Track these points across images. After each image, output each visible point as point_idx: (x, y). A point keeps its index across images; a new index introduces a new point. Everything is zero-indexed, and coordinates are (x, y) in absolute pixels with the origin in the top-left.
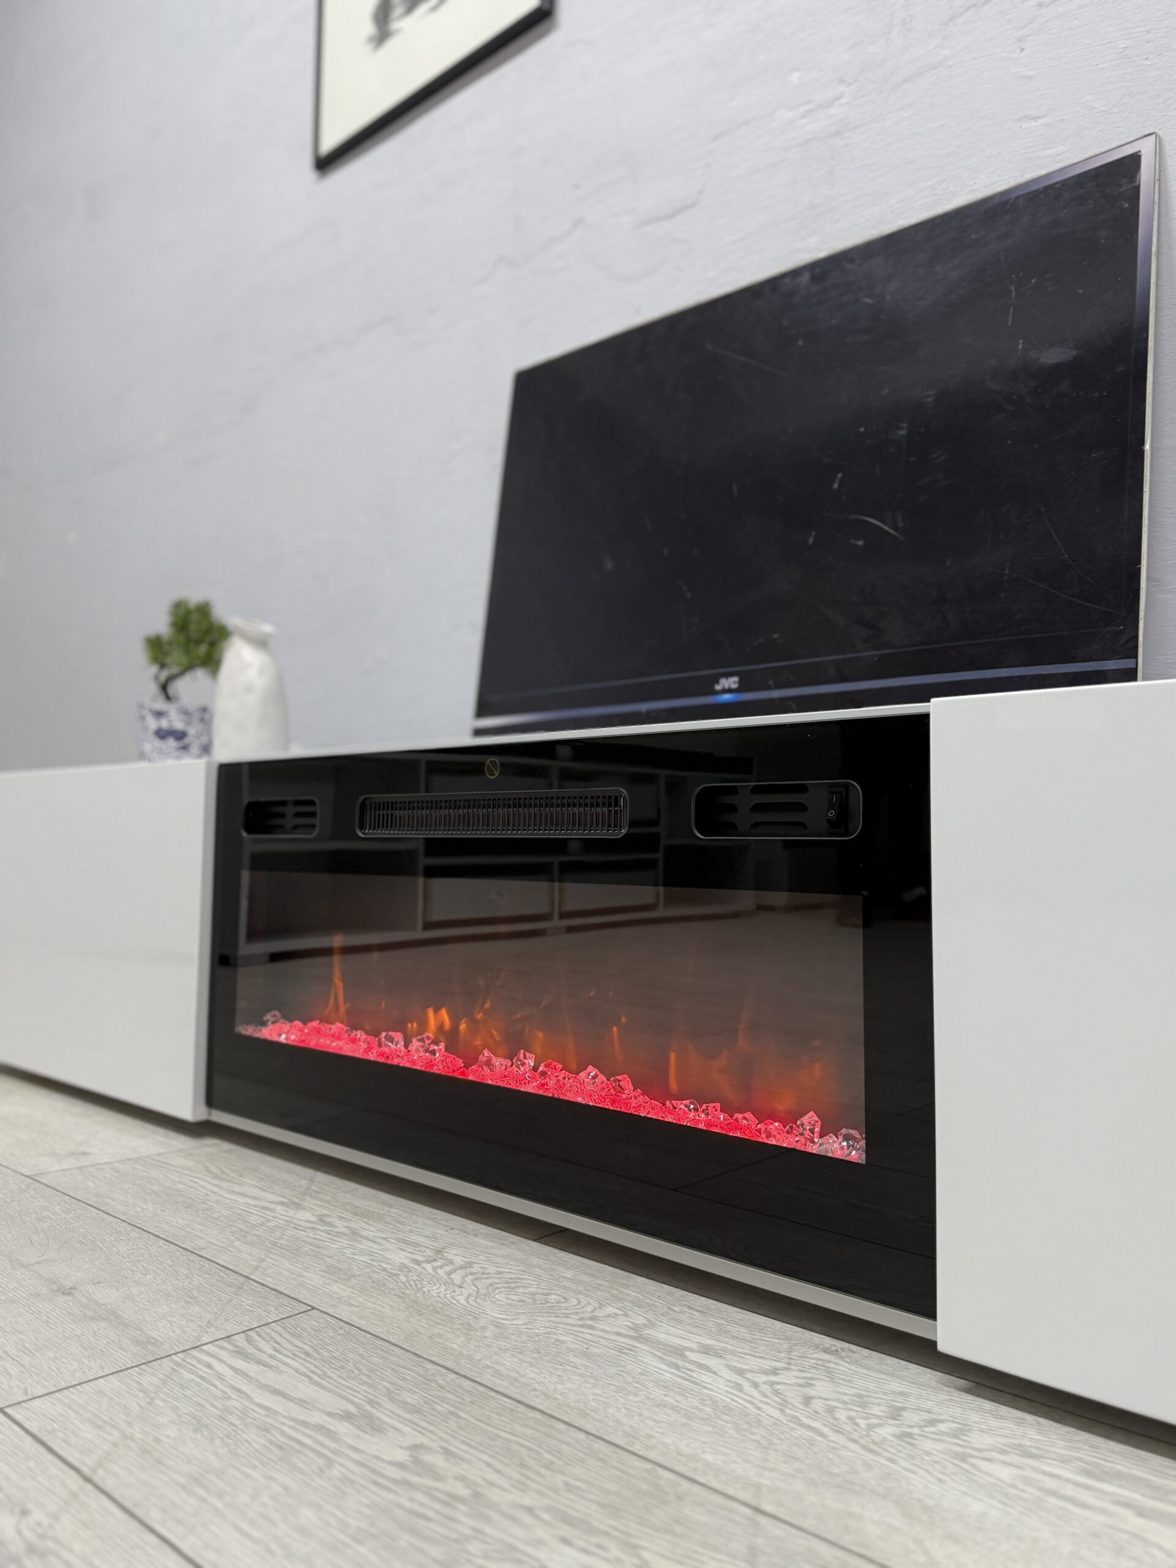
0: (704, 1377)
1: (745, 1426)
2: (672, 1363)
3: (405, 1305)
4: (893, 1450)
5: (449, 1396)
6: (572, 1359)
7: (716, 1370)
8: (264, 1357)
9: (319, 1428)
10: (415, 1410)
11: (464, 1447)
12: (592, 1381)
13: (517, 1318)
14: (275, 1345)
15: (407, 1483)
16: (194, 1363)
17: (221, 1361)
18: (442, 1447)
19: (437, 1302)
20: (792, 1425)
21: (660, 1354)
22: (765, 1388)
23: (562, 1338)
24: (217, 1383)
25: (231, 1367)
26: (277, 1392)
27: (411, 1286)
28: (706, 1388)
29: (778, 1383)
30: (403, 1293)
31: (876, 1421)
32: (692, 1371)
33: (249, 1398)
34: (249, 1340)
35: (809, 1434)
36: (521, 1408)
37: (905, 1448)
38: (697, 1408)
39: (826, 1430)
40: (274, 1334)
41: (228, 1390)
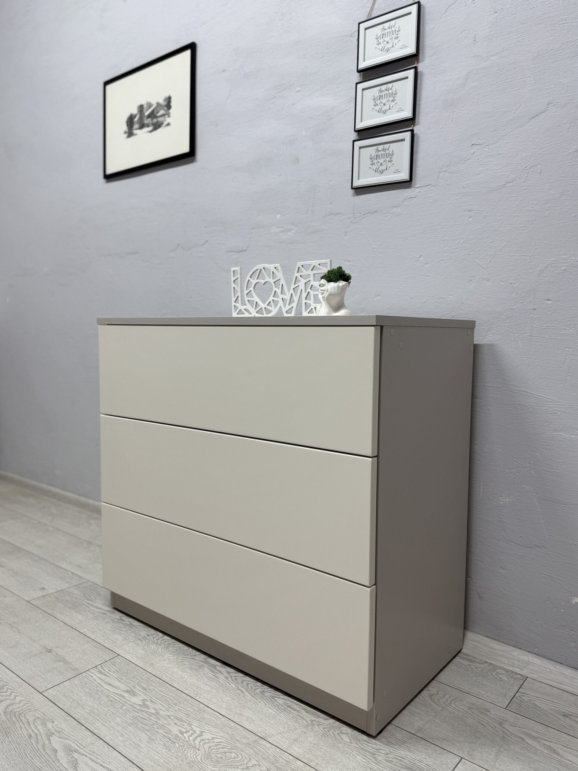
0: (219, 675)
1: (225, 690)
2: (212, 670)
3: (144, 653)
4: (258, 696)
5: (154, 684)
6: (187, 670)
7: (223, 673)
8: (106, 673)
9: (121, 695)
10: (145, 689)
11: (156, 699)
12: (190, 677)
13: (174, 656)
14: (108, 668)
15: (141, 710)
16: (88, 676)
17: (95, 675)
18: (150, 700)
19: (153, 651)
20: (236, 689)
22: (234, 678)
23: (186, 663)
24: (94, 682)
25: (98, 677)
26: (110, 684)
27: (146, 645)
28: (219, 679)
29: (237, 676)
30: (144, 648)
31: (257, 687)
32: (216, 673)
33: (103, 687)
35: (240, 692)
36: (171, 687)
37: (261, 695)
38: (215, 685)
39: (244, 691)
40: (108, 665)
41: (97, 684)
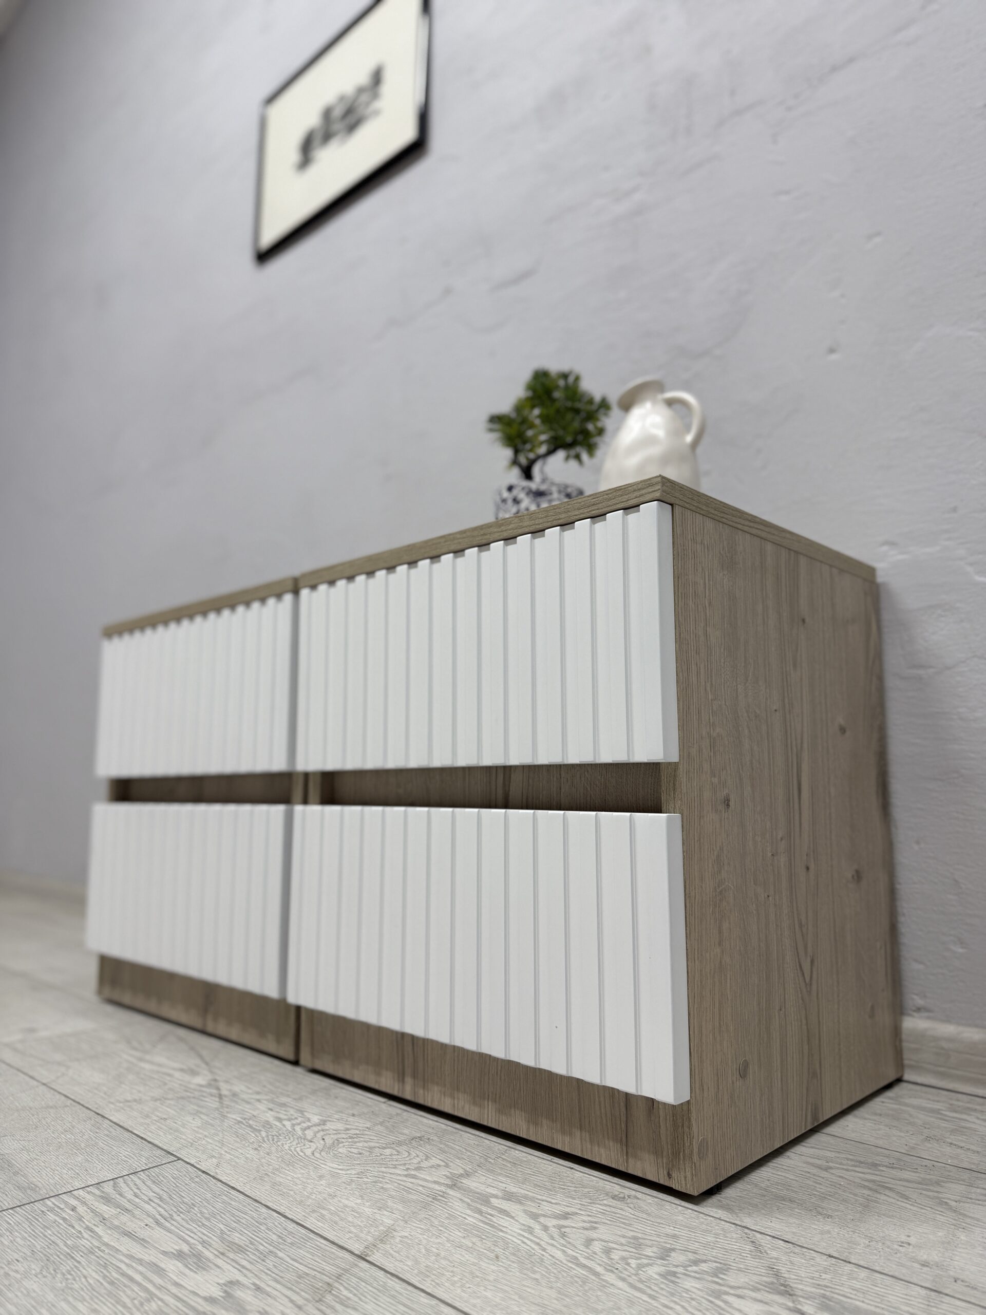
0: (503, 1221)
1: (529, 1266)
2: (477, 1208)
3: (257, 1157)
5: (273, 1237)
6: (390, 1204)
8: (124, 1202)
9: (151, 1266)
10: (240, 1249)
11: (273, 1284)
13: (352, 1169)
14: (136, 1191)
16: (62, 1206)
17: (86, 1204)
21: (469, 1201)
22: (554, 1232)
24: (76, 1225)
25: (93, 1211)
26: (125, 1233)
27: (268, 1140)
28: (501, 1230)
29: (566, 1227)
31: (645, 1261)
32: (493, 1215)
33: (100, 1238)
34: (115, 1186)
37: (667, 1285)
40: (138, 1182)
41: (83, 1232)
